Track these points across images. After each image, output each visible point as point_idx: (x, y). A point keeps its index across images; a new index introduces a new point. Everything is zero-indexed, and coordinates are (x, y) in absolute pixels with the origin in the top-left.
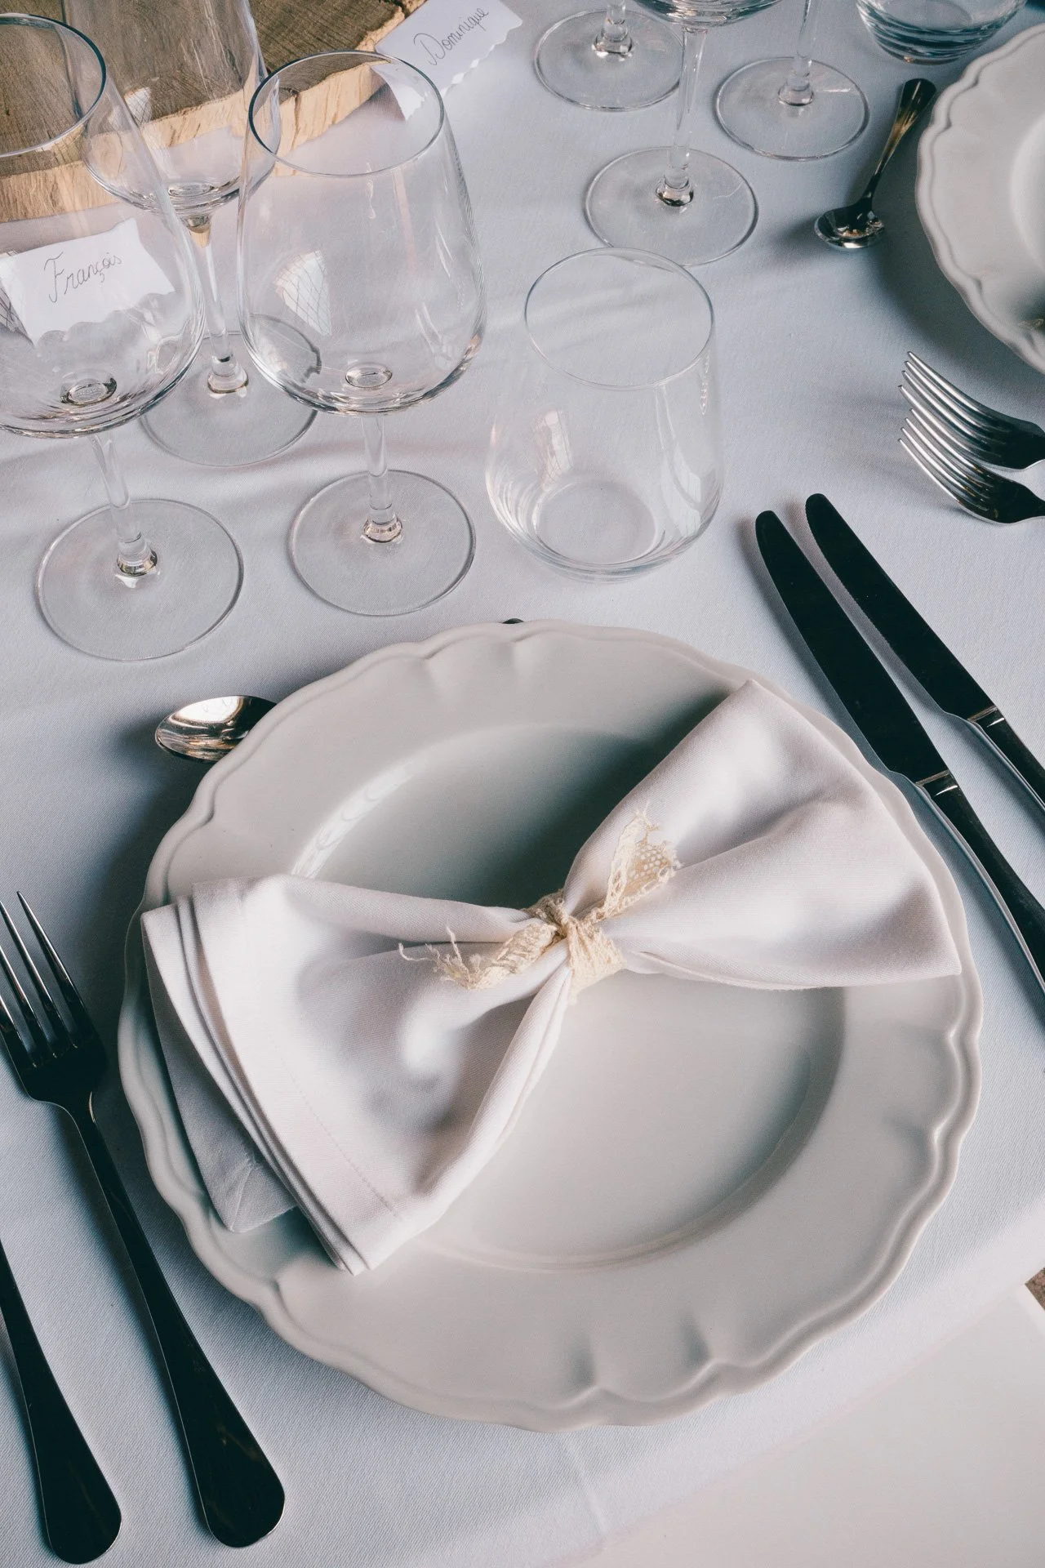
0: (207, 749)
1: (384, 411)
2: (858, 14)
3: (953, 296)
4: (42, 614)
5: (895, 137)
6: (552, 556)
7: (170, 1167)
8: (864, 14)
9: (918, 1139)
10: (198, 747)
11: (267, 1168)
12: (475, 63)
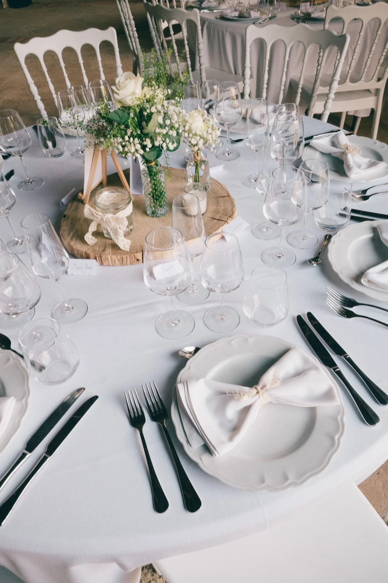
0: (189, 356)
1: (224, 293)
2: (316, 223)
3: (336, 275)
4: (157, 331)
5: (324, 245)
6: (255, 321)
7: (181, 434)
8: (317, 223)
9: (332, 438)
10: (188, 356)
11: (200, 435)
12: (240, 232)
